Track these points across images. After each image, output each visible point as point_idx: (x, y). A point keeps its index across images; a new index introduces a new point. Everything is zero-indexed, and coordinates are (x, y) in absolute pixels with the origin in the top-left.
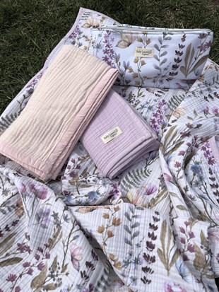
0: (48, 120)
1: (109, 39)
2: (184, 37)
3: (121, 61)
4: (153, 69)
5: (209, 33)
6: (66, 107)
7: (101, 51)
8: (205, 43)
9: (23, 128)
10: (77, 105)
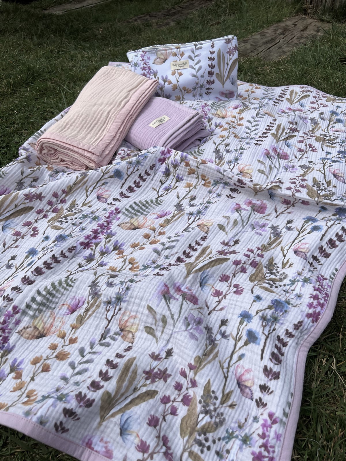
0: (94, 114)
1: (146, 58)
2: (213, 44)
3: (159, 75)
4: (191, 77)
5: (233, 37)
6: (111, 104)
7: (139, 69)
8: (232, 48)
9: (70, 121)
10: (122, 101)
